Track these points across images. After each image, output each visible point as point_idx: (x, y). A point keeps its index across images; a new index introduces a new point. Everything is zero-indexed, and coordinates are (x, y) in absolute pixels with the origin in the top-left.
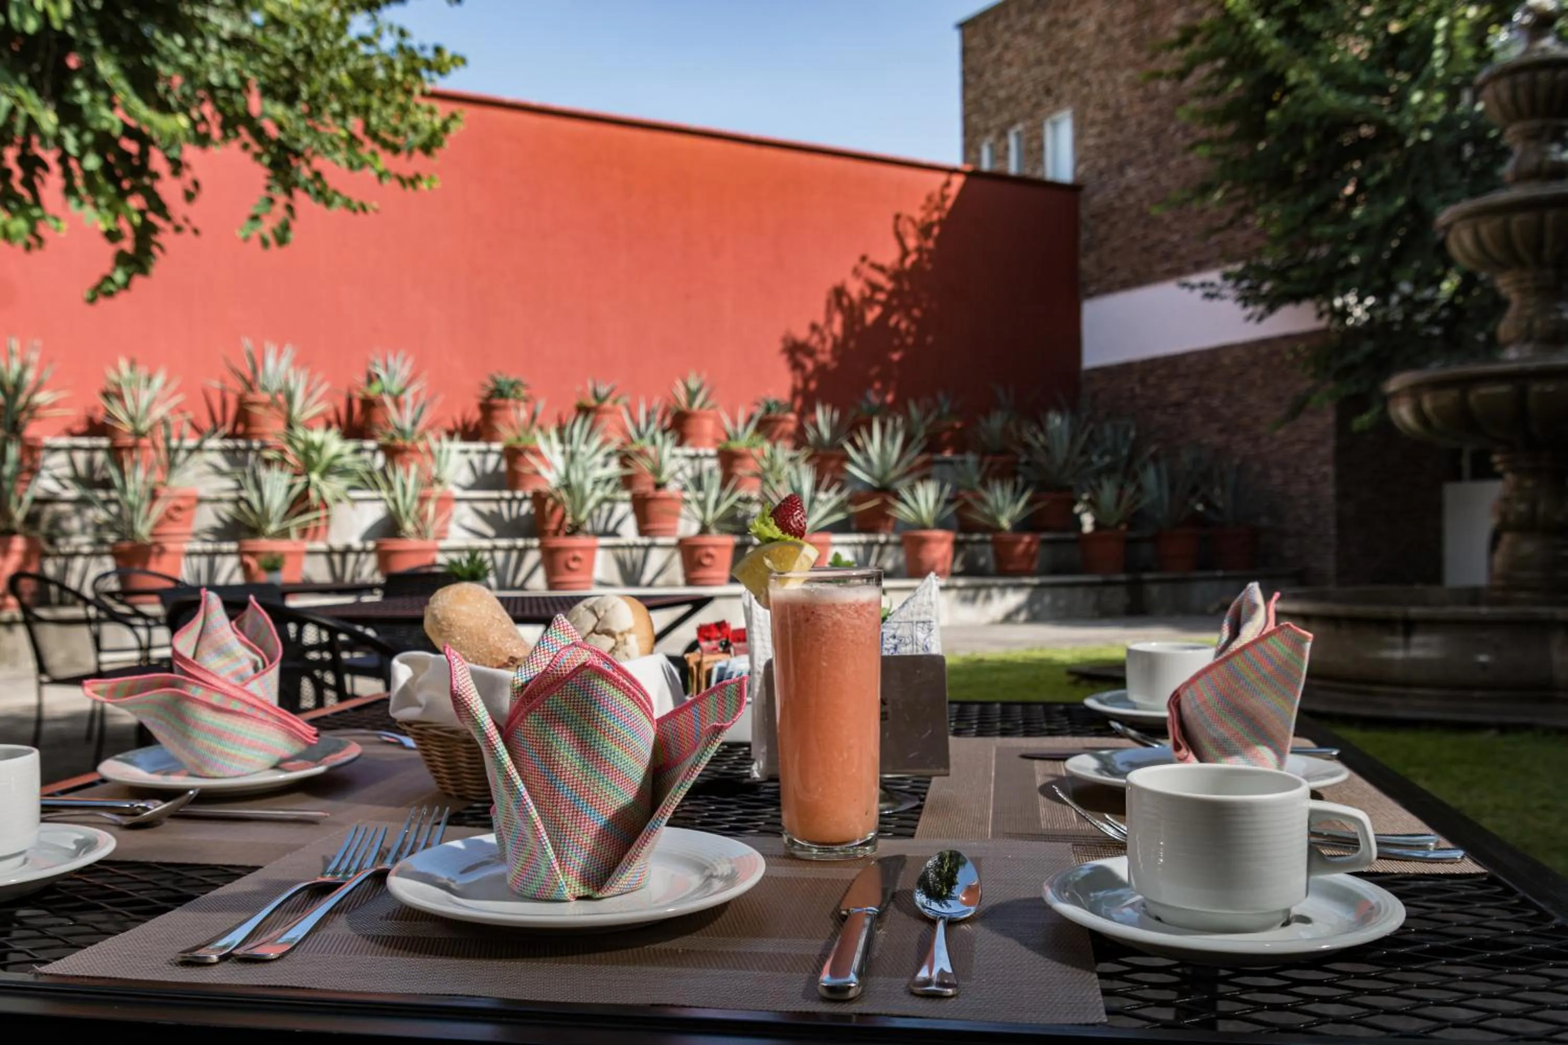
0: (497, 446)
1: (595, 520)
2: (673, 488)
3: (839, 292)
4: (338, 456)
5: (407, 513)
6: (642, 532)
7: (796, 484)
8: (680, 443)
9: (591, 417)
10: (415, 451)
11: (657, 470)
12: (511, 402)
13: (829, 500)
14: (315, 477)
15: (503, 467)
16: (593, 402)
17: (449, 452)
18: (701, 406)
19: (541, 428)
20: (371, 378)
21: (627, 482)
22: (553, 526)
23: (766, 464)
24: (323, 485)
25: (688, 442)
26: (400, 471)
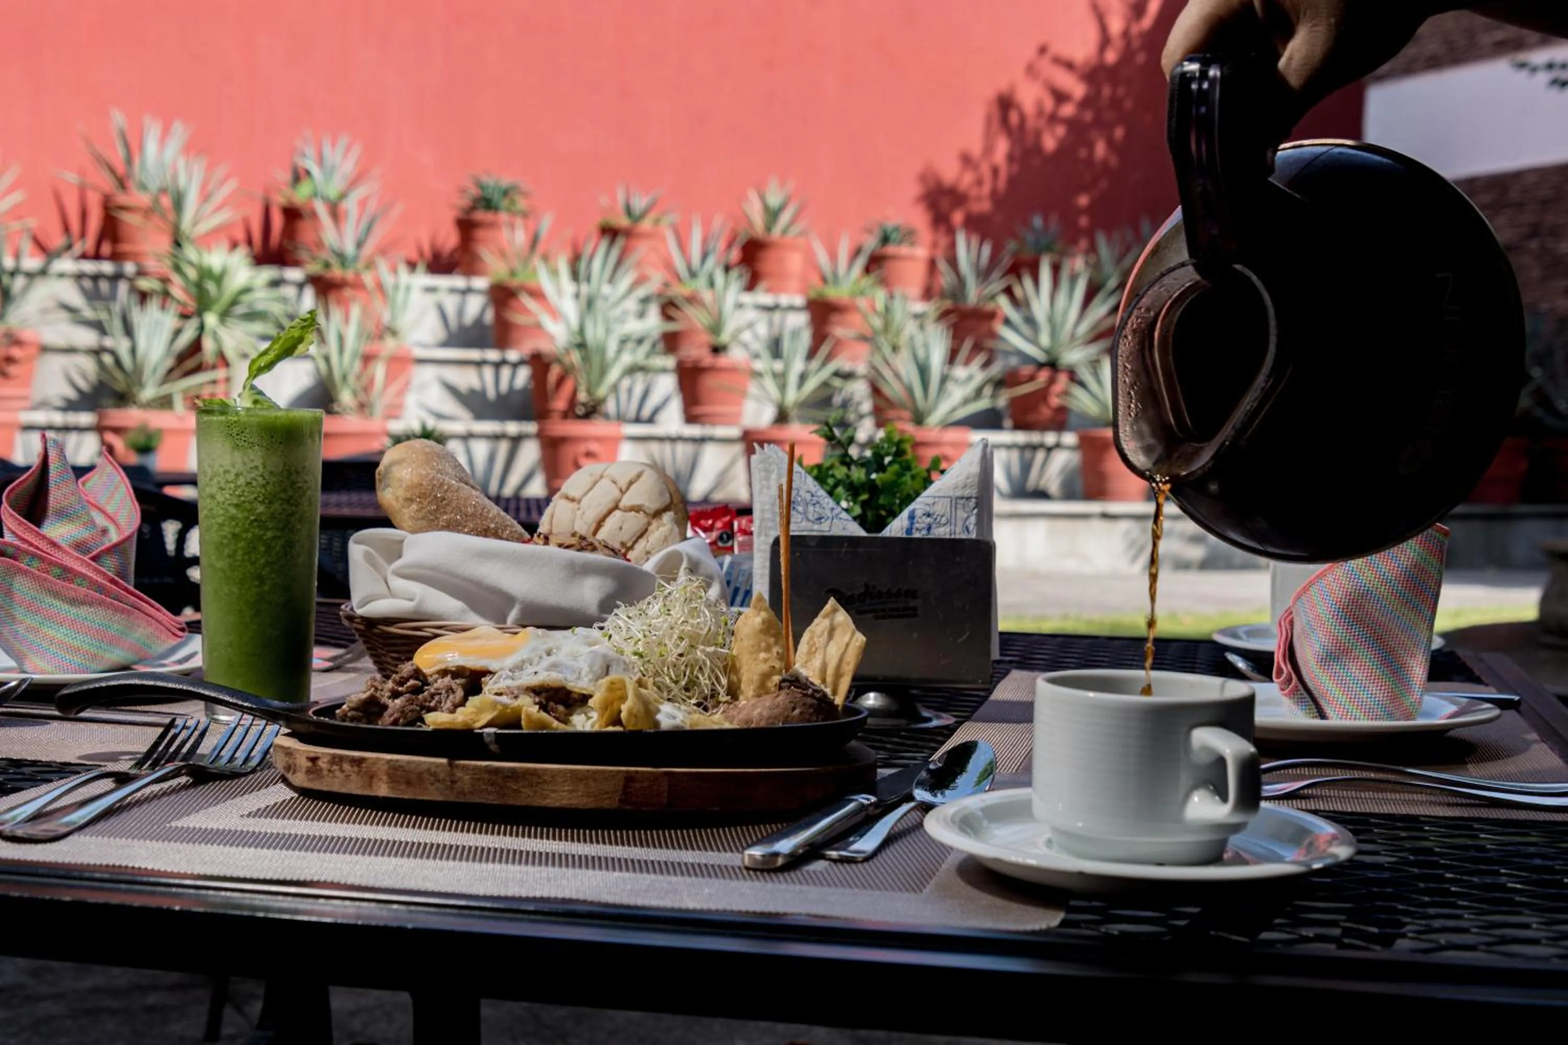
0: (480, 283)
1: (623, 396)
2: (736, 355)
3: (1005, 103)
4: (247, 290)
5: (345, 378)
6: (691, 418)
7: (921, 354)
8: (751, 287)
9: (620, 242)
10: (358, 285)
11: (716, 328)
12: (503, 217)
13: (970, 378)
14: (211, 319)
15: (489, 316)
16: (623, 222)
17: (408, 289)
18: (784, 232)
19: (546, 258)
20: (298, 176)
21: (671, 342)
22: (560, 404)
23: (877, 322)
24: (223, 333)
25: (762, 285)
26: (336, 314)
